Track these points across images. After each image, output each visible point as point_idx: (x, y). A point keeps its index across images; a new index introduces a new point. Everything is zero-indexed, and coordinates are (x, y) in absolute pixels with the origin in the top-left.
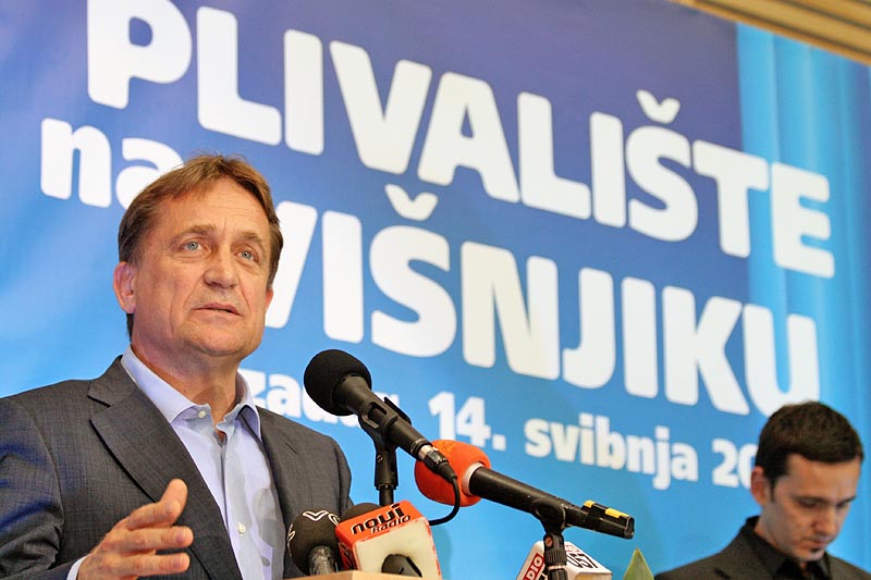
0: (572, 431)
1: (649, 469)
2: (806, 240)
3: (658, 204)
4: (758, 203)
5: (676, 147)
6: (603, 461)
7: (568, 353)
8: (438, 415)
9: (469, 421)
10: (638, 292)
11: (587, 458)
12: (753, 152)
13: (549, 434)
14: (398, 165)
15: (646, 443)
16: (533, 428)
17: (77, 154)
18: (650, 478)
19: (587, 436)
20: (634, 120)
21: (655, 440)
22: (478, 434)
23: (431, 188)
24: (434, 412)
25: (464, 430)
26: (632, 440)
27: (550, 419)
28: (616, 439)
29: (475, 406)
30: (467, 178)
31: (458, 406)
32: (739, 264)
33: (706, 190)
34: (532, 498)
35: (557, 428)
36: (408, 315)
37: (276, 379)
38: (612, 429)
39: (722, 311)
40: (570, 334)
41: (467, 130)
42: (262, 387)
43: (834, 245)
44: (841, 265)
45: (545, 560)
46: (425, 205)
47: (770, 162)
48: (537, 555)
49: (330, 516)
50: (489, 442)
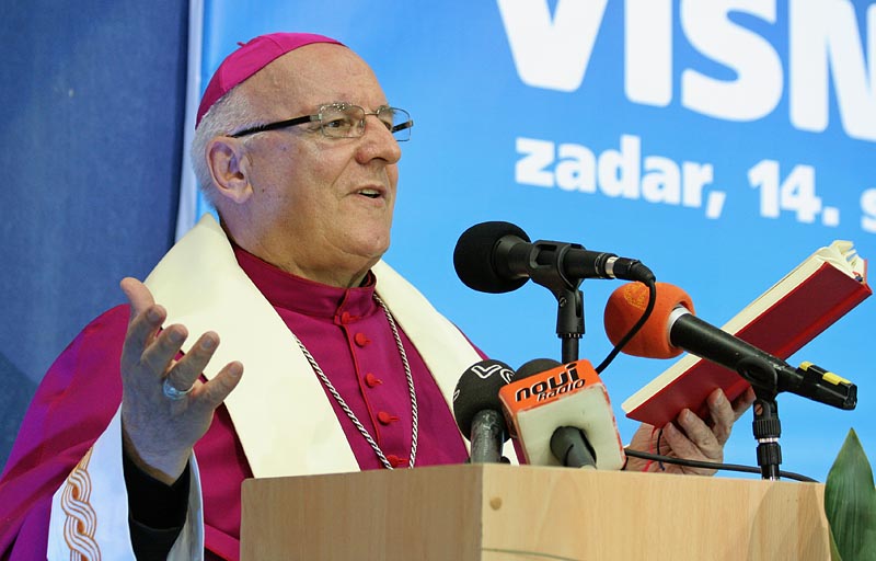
8: (759, 188)
9: (795, 192)
16: (871, 199)
22: (807, 206)
24: (754, 183)
25: (789, 203)
29: (804, 176)
31: (784, 175)
34: (741, 356)
37: (567, 150)
42: (548, 158)
45: (755, 431)
50: (819, 217)
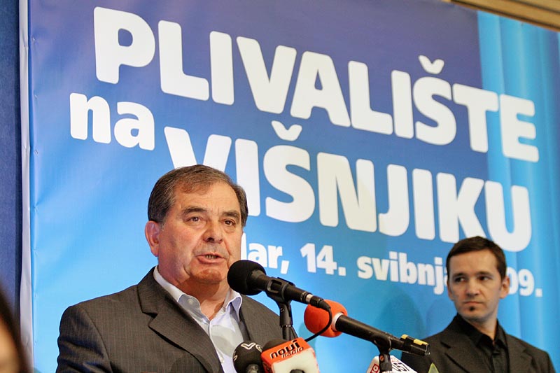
0: (385, 262)
1: (431, 282)
2: (522, 140)
3: (432, 123)
4: (492, 119)
5: (442, 88)
6: (404, 279)
7: (381, 215)
8: (306, 257)
9: (324, 259)
10: (422, 177)
11: (394, 278)
12: (489, 89)
13: (371, 265)
14: (279, 109)
15: (429, 267)
16: (362, 262)
17: (90, 113)
18: (432, 288)
19: (394, 264)
20: (417, 73)
21: (434, 265)
22: (330, 266)
23: (298, 121)
24: (304, 255)
25: (321, 265)
26: (421, 266)
27: (371, 256)
28: (411, 266)
29: (327, 250)
30: (319, 114)
31: (317, 251)
32: (482, 157)
33: (461, 113)
34: (372, 333)
35: (376, 261)
36: (286, 198)
38: (408, 260)
39: (472, 186)
40: (382, 204)
41: (318, 85)
43: (538, 142)
44: (542, 154)
45: (380, 367)
46: (295, 132)
47: (499, 94)
48: (375, 365)
49: (257, 346)
50: (336, 271)
